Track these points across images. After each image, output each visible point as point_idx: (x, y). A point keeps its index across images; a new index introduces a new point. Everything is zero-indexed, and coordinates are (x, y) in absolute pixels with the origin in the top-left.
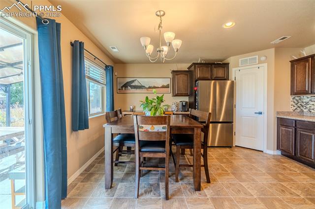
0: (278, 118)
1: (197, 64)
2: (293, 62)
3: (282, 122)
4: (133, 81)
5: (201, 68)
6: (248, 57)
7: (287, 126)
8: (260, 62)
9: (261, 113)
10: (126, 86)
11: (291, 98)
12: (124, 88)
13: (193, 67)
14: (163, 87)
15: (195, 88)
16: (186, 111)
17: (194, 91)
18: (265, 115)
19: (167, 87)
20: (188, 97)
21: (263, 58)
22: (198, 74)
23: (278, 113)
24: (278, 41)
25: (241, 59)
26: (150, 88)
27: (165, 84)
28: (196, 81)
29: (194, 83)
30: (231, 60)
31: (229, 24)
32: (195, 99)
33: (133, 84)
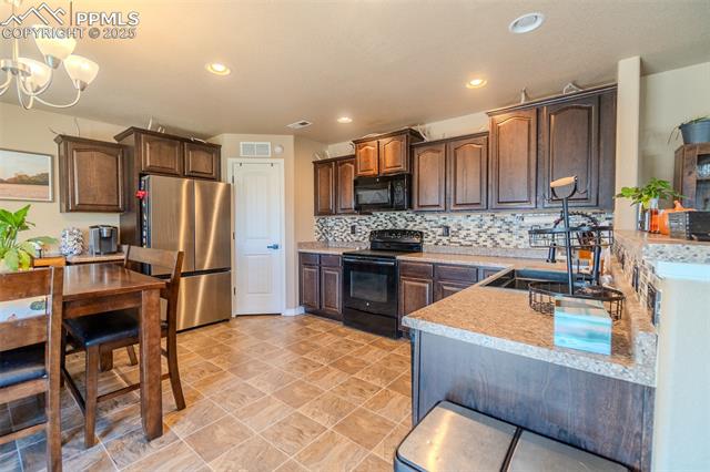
0: (300, 253)
1: (145, 132)
2: (316, 163)
3: (305, 260)
5: (156, 145)
6: (256, 142)
7: (311, 266)
8: (274, 156)
9: (276, 247)
11: (315, 219)
13: (132, 137)
14: (22, 180)
15: (140, 194)
16: (114, 253)
17: (136, 201)
18: (283, 249)
19: (41, 181)
20: (117, 216)
21: (278, 149)
22: (147, 157)
23: (300, 245)
24: (296, 125)
25: (243, 141)
28: (142, 175)
29: (137, 178)
32: (140, 220)
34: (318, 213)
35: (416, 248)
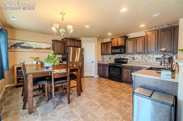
0: (98, 63)
1: (68, 38)
2: (102, 44)
3: (99, 65)
4: (23, 43)
5: (70, 41)
6: (89, 39)
7: (100, 66)
8: (93, 42)
9: (93, 62)
10: (15, 46)
11: (101, 56)
12: (13, 48)
13: (66, 39)
14: (47, 49)
15: (67, 51)
16: (62, 63)
17: (66, 52)
18: (94, 63)
19: (49, 49)
20: (61, 55)
21: (94, 41)
22: (68, 43)
23: (98, 62)
24: (98, 35)
25: (86, 39)
26: (37, 48)
27: (48, 47)
28: (67, 47)
29: (66, 48)
30: (82, 39)
31: (87, 26)
32: (67, 56)
33: (22, 45)
34: (102, 55)
35: (126, 63)
